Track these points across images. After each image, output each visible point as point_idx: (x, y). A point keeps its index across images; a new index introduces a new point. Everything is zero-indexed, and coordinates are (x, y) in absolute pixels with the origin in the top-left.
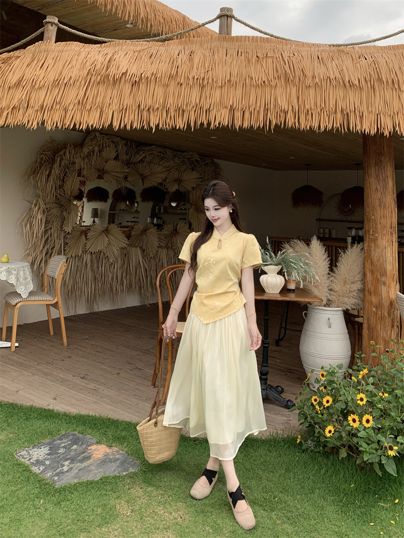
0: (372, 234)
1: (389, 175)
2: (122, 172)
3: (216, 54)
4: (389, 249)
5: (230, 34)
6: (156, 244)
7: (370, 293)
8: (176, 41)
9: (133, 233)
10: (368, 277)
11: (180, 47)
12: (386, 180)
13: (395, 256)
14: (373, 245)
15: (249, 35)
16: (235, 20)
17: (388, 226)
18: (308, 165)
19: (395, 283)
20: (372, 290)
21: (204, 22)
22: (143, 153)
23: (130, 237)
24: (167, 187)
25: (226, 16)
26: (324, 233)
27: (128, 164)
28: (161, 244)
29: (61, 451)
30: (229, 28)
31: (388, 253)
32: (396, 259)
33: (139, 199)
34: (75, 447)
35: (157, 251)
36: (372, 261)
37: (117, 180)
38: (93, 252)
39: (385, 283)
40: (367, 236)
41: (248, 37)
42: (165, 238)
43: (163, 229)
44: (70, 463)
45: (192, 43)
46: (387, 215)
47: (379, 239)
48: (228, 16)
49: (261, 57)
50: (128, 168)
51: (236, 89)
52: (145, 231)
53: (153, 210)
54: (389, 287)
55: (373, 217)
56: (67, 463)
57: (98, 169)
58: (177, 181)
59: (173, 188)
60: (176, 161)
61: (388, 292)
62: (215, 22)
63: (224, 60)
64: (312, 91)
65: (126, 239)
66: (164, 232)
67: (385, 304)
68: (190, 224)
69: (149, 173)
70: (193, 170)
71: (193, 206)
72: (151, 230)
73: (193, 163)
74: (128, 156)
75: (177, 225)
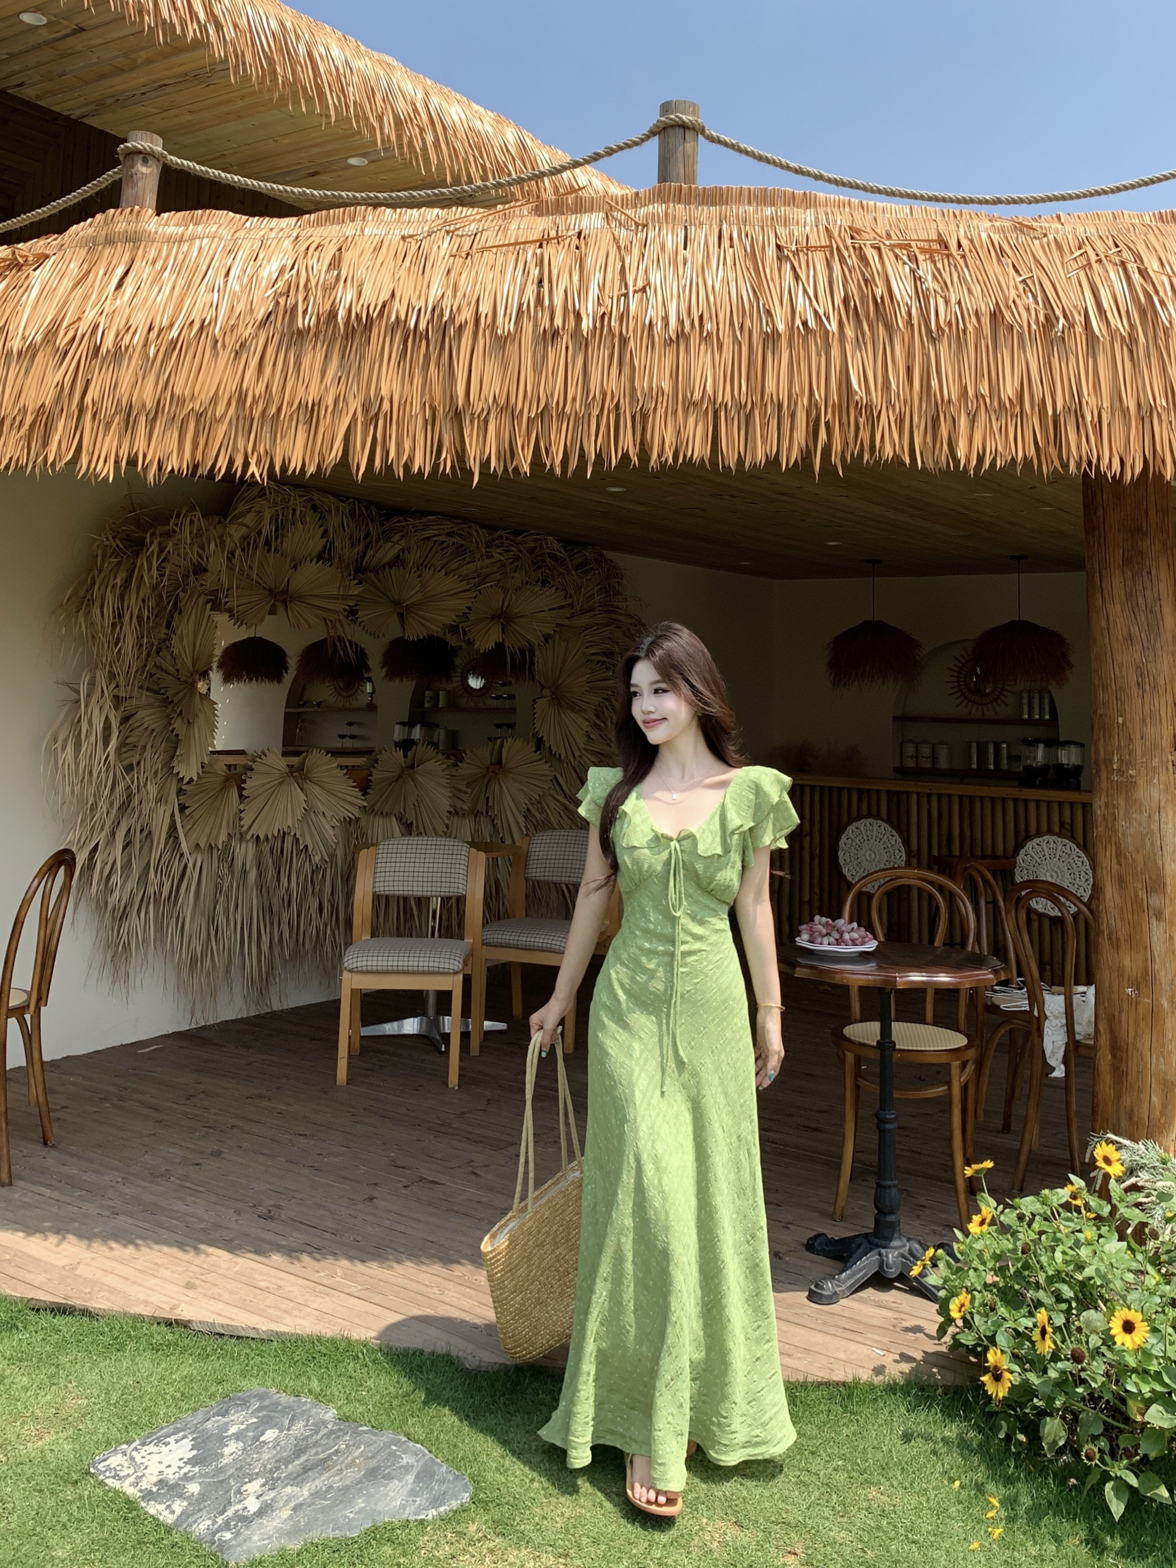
0: (1119, 770)
2: (342, 598)
4: (1170, 812)
6: (445, 806)
9: (377, 775)
10: (1109, 897)
12: (1157, 608)
14: (1122, 802)
17: (1166, 743)
20: (1122, 934)
22: (403, 536)
23: (369, 787)
24: (471, 636)
26: (918, 756)
27: (357, 572)
28: (460, 804)
31: (1167, 823)
33: (376, 670)
35: (447, 826)
36: (1119, 848)
37: (325, 620)
38: (262, 838)
39: (1161, 913)
40: (1104, 774)
42: (468, 785)
43: (462, 760)
46: (1163, 712)
47: (1141, 783)
50: (360, 583)
52: (413, 767)
53: (416, 702)
58: (499, 617)
59: (488, 639)
60: (498, 558)
61: (1171, 937)
65: (356, 792)
66: (467, 769)
67: (1162, 974)
68: (539, 743)
69: (419, 596)
70: (544, 583)
71: (547, 692)
72: (431, 765)
73: (544, 562)
74: (358, 548)
75: (503, 745)
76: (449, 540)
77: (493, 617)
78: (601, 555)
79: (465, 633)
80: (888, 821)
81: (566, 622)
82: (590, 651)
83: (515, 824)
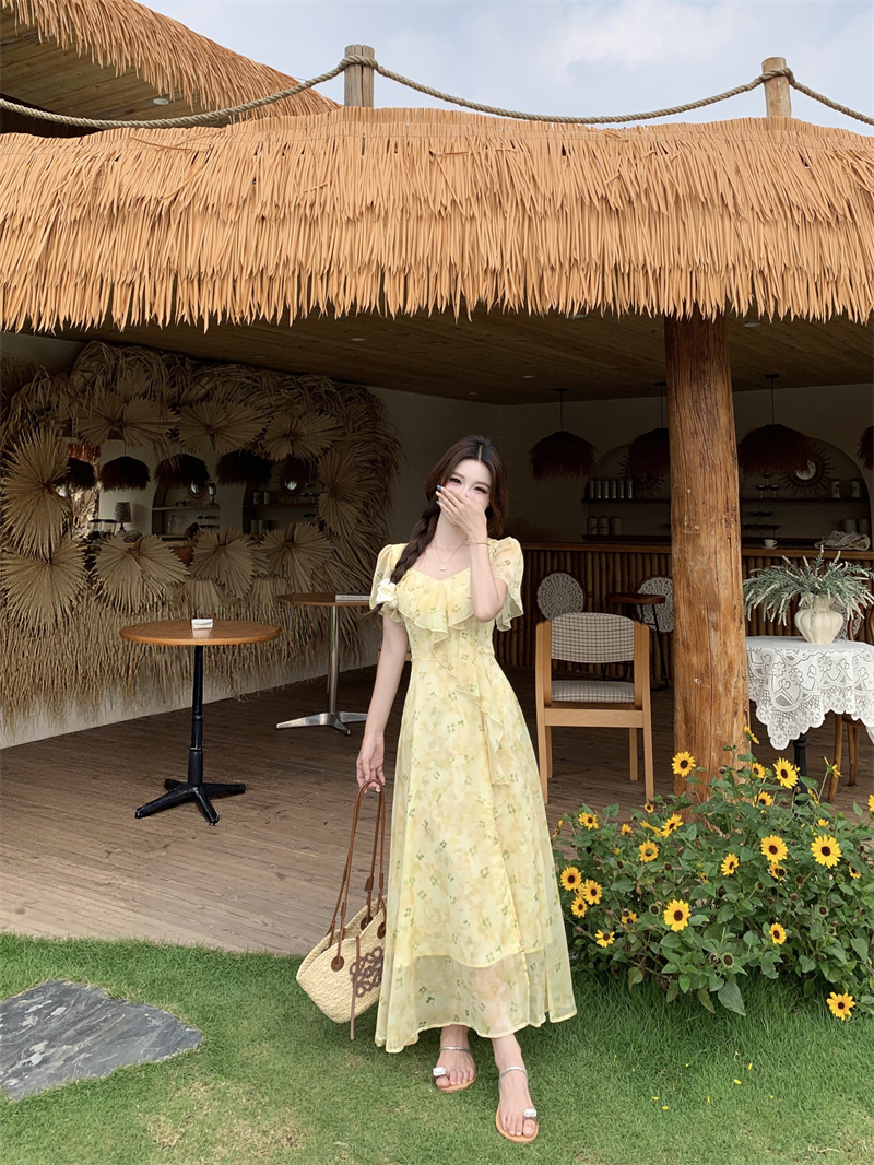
0: (688, 526)
1: (720, 402)
2: (164, 424)
3: (340, 151)
4: (724, 555)
5: (371, 105)
6: (250, 571)
7: (687, 648)
8: (250, 123)
9: (197, 551)
10: (682, 614)
11: (260, 137)
12: (715, 411)
13: (737, 568)
14: (690, 548)
15: (412, 107)
16: (380, 73)
17: (721, 506)
18: (562, 390)
19: (737, 624)
20: (691, 641)
21: (310, 79)
22: (210, 380)
23: (192, 560)
24: (267, 450)
25: (359, 65)
26: (599, 527)
27: (176, 405)
28: (261, 570)
29: (29, 1021)
30: (366, 91)
31: (721, 562)
32: (737, 574)
33: (214, 479)
34: (60, 1010)
35: (252, 586)
36: (688, 581)
37: (153, 441)
39: (717, 625)
40: (679, 529)
41: (411, 110)
42: (267, 557)
43: (263, 539)
44: (47, 1046)
45: (287, 126)
46: (718, 484)
47: (703, 534)
48: (362, 65)
49: (439, 153)
50: (178, 413)
51: (385, 225)
52: (224, 545)
53: (248, 500)
54: (726, 632)
56: (40, 1047)
57: (108, 419)
59: (281, 452)
60: (283, 394)
61: (725, 642)
62: (334, 78)
63: (358, 162)
64: (551, 226)
65: (181, 565)
66: (267, 545)
67: (718, 668)
68: (322, 525)
69: (225, 423)
70: (321, 413)
71: (327, 488)
72: (236, 543)
73: (321, 396)
74: (176, 388)
75: (294, 528)
76: (247, 381)
77: (284, 436)
78: (365, 390)
79: (263, 448)
80: (572, 575)
81: (340, 439)
82: (358, 459)
83: (304, 583)
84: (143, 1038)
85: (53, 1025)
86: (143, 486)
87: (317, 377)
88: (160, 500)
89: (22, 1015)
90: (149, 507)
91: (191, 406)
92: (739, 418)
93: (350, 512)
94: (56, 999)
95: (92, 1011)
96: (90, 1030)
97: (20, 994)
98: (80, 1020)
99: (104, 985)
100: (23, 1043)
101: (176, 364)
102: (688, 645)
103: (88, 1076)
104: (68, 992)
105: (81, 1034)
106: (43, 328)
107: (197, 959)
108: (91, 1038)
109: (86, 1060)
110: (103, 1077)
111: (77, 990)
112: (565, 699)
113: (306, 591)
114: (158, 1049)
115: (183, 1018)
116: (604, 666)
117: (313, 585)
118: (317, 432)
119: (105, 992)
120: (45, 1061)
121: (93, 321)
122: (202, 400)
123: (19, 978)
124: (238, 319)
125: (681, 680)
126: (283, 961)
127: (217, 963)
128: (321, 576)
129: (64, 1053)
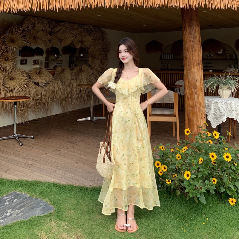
0: (188, 66)
1: (197, 31)
2: (47, 38)
4: (198, 74)
6: (70, 78)
9: (56, 73)
10: (187, 90)
12: (195, 34)
13: (201, 78)
14: (189, 72)
17: (197, 60)
18: (154, 29)
19: (202, 93)
20: (189, 97)
22: (60, 26)
23: (54, 75)
24: (75, 45)
26: (164, 66)
27: (51, 33)
28: (73, 78)
29: (7, 203)
33: (61, 53)
34: (15, 200)
35: (70, 82)
36: (189, 81)
37: (45, 43)
39: (197, 93)
40: (186, 67)
42: (75, 74)
43: (73, 69)
44: (11, 211)
46: (196, 54)
47: (192, 68)
50: (51, 35)
52: (63, 71)
53: (70, 59)
54: (199, 95)
55: (188, 56)
56: (9, 211)
58: (81, 41)
59: (78, 46)
60: (79, 30)
61: (199, 98)
65: (52, 76)
66: (74, 71)
67: (197, 105)
68: (90, 66)
69: (63, 38)
70: (89, 35)
71: (91, 56)
72: (67, 70)
73: (89, 31)
74: (50, 29)
75: (82, 66)
76: (70, 27)
77: (79, 42)
78: (101, 29)
79: (74, 45)
81: (94, 42)
82: (99, 48)
83: (85, 81)
84: (38, 208)
85: (13, 204)
86: (42, 55)
87: (88, 26)
88: (47, 59)
89: (5, 202)
90: (44, 61)
91: (55, 33)
92: (202, 37)
93: (97, 62)
94: (14, 197)
95: (24, 200)
96: (23, 206)
97: (5, 196)
98: (21, 203)
99: (28, 193)
100: (5, 209)
101: (51, 22)
102: (189, 99)
103: (23, 219)
104: (18, 195)
105: (21, 207)
106: (14, 11)
107: (53, 186)
108: (24, 208)
109: (22, 215)
110: (27, 220)
111: (21, 194)
112: (155, 114)
113: (85, 83)
114: (42, 212)
115: (49, 203)
116: (166, 104)
117: (87, 82)
118: (88, 40)
119: (28, 195)
120: (11, 215)
121: (27, 10)
122: (58, 32)
123: (5, 191)
124: (66, 9)
125: (187, 108)
126: (77, 187)
127: (59, 187)
128: (89, 79)
129: (16, 212)
